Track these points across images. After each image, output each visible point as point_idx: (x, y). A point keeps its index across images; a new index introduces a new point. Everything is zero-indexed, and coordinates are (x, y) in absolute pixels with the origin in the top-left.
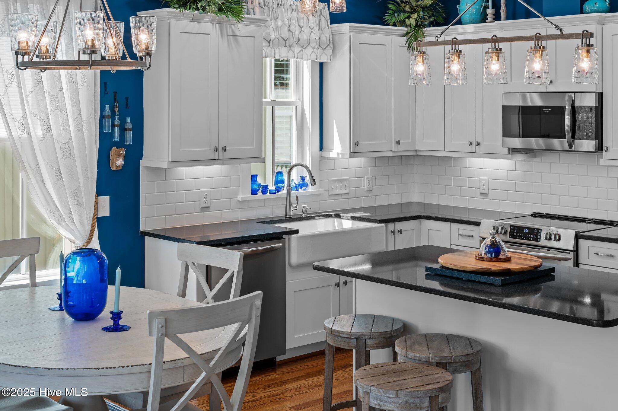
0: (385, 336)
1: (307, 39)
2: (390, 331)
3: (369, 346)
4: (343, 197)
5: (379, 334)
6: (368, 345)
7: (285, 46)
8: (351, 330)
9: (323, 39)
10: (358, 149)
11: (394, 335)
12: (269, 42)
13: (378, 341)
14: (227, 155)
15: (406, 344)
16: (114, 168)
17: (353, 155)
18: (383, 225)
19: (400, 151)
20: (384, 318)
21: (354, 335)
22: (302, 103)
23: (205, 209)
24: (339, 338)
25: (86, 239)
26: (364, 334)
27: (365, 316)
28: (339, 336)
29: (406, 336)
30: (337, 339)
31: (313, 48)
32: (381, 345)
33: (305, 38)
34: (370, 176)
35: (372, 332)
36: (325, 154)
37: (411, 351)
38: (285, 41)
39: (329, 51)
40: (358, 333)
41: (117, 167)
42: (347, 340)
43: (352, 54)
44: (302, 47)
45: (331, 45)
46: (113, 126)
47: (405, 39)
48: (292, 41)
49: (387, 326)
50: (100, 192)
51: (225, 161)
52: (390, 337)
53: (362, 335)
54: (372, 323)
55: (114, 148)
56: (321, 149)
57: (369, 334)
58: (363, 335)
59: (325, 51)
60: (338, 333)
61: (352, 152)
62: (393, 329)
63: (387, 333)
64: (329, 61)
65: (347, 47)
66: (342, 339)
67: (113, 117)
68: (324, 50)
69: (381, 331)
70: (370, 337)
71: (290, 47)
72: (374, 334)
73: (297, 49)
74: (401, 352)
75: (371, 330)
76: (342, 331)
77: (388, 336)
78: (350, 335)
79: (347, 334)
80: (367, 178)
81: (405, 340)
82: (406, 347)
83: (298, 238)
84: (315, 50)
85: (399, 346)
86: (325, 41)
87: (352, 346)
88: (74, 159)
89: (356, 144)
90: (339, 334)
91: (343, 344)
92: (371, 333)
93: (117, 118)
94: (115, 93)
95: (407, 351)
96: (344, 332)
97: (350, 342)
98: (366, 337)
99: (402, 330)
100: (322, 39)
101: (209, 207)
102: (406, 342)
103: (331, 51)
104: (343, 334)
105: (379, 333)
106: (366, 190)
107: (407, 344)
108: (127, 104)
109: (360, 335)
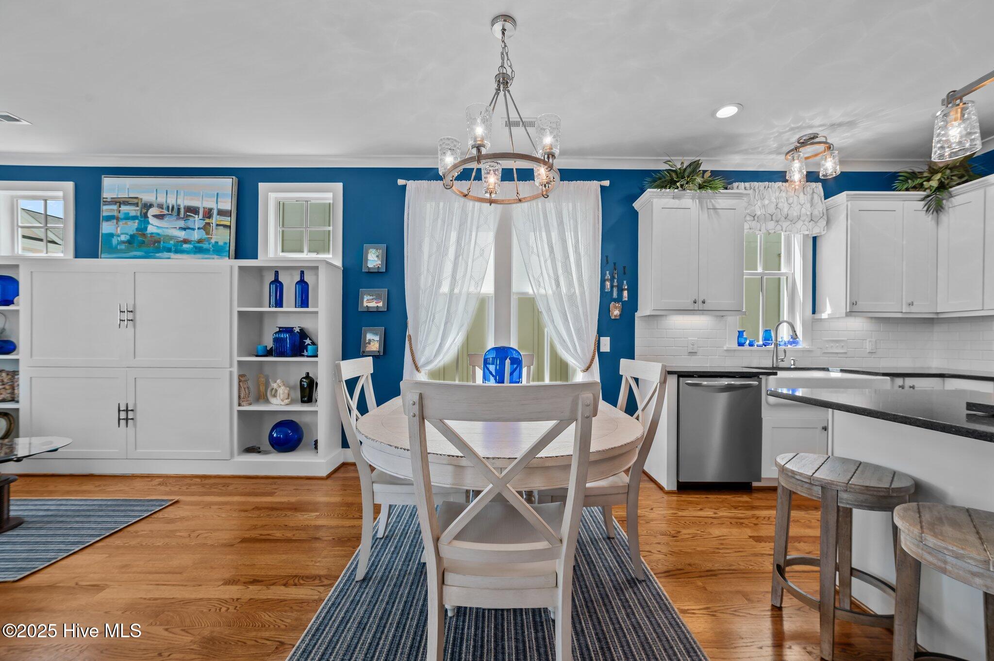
0: (875, 493)
1: (797, 216)
2: (885, 488)
3: (844, 501)
4: (839, 355)
5: (863, 488)
6: (842, 499)
7: (772, 220)
8: (814, 473)
9: (816, 212)
10: (855, 308)
11: (895, 495)
12: (754, 217)
13: (861, 497)
14: (706, 307)
15: (920, 517)
16: (613, 318)
17: (850, 313)
18: (888, 378)
19: (913, 313)
20: (877, 468)
21: (817, 480)
22: (793, 274)
23: (692, 353)
24: (794, 480)
25: (587, 365)
26: (835, 483)
27: (845, 461)
28: (794, 477)
29: (920, 503)
30: (791, 480)
31: (804, 221)
32: (867, 505)
33: (795, 214)
34: (874, 340)
35: (850, 482)
36: (817, 316)
37: (932, 534)
38: (772, 216)
39: (823, 223)
40: (823, 479)
41: (615, 316)
42: (806, 486)
43: (849, 221)
44: (791, 221)
45: (825, 217)
46: (612, 287)
47: (923, 203)
48: (780, 216)
49: (880, 480)
50: (601, 333)
51: (705, 312)
52: (884, 497)
53: (831, 483)
54: (854, 471)
55: (613, 303)
56: (814, 312)
57: (845, 485)
58: (833, 484)
59: (818, 224)
60: (792, 473)
61: (848, 310)
62: (893, 486)
63: (880, 489)
64: (823, 233)
65: (844, 216)
66: (799, 482)
67: (612, 281)
68: (816, 222)
69: (868, 484)
70: (845, 489)
71: (777, 221)
72: (853, 486)
73: (785, 224)
74: (909, 530)
75: (850, 480)
76: (798, 472)
77: (882, 494)
78: (810, 479)
79: (805, 477)
80: (870, 341)
81: (919, 509)
82: (921, 522)
83: (776, 378)
84: (806, 223)
85: (902, 518)
86: (818, 215)
87: (814, 494)
88: (577, 307)
89: (854, 304)
90: (793, 475)
91: (799, 489)
92: (847, 484)
93: (616, 280)
94: (615, 264)
95: (923, 532)
96: (801, 474)
97: (810, 489)
98: (839, 488)
99: (912, 491)
100: (814, 213)
101: (696, 353)
102: (919, 512)
103: (825, 222)
104: (800, 475)
105: (863, 486)
106: (868, 351)
107: (923, 519)
108: (624, 271)
109: (828, 483)
